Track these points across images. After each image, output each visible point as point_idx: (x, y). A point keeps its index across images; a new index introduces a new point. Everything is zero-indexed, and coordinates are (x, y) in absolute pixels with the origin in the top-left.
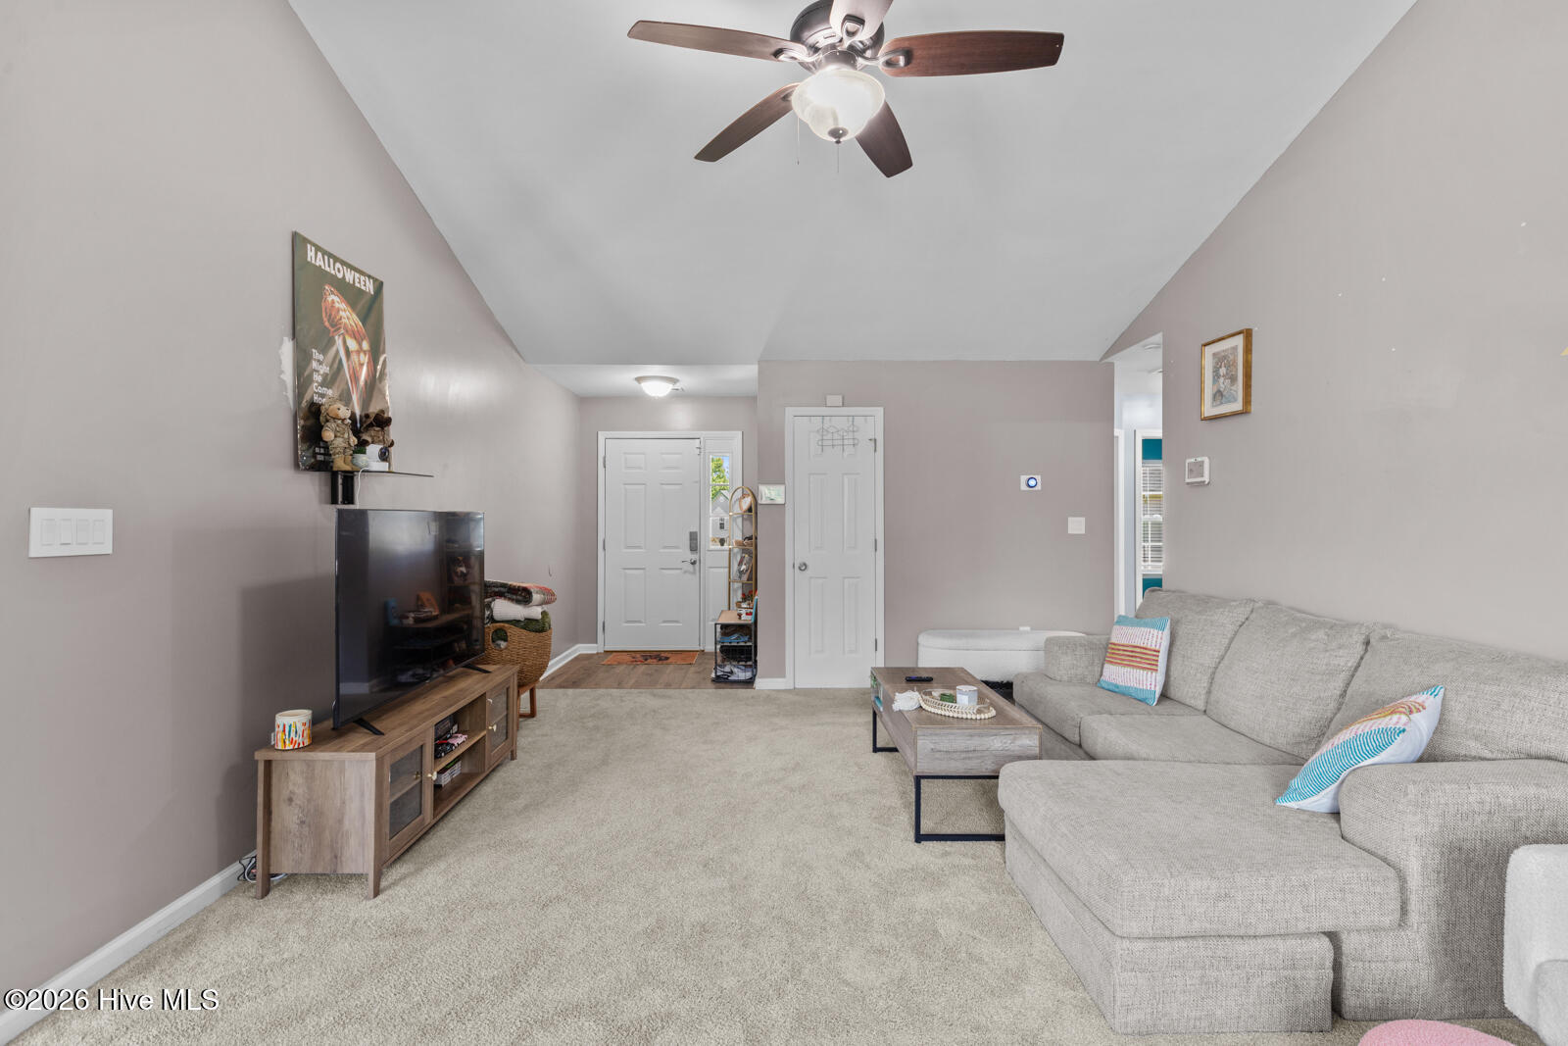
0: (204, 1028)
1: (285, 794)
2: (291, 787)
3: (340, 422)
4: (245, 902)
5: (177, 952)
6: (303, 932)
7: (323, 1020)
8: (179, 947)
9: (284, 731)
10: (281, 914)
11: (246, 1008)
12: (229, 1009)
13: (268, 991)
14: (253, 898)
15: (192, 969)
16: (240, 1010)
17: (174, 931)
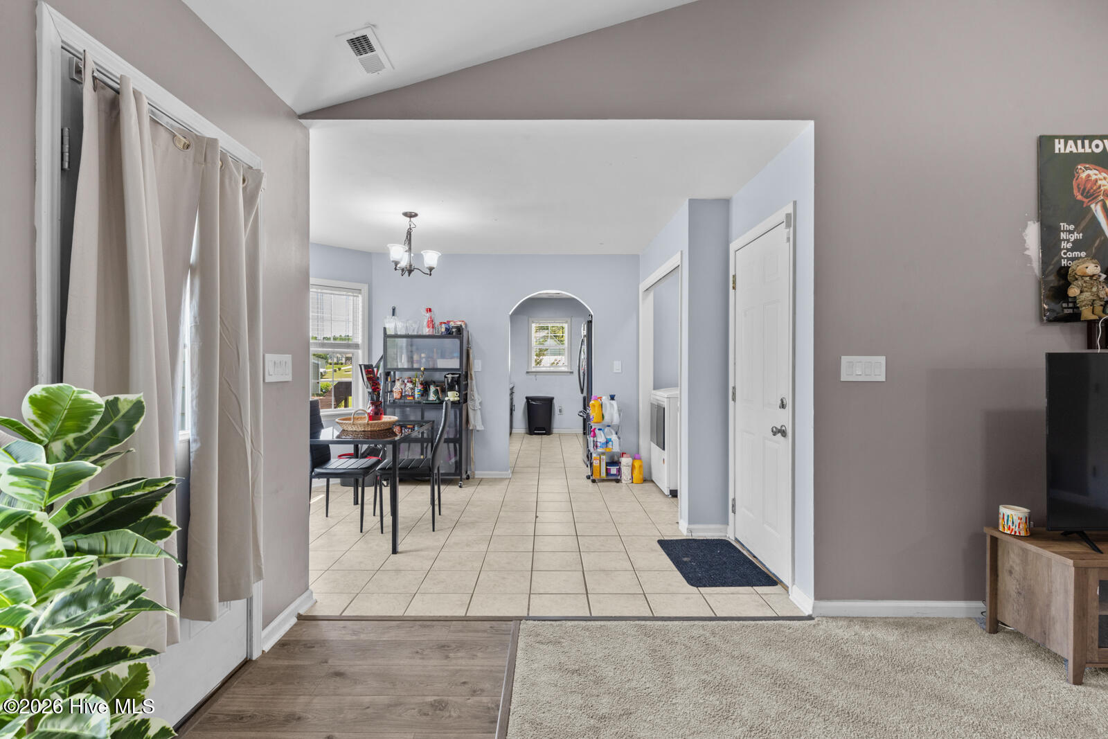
0: (903, 670)
1: (1007, 566)
2: (1011, 563)
3: (1088, 278)
4: (977, 629)
5: (920, 629)
6: (998, 667)
7: (966, 718)
8: (923, 627)
9: (1003, 518)
10: (994, 649)
11: (931, 678)
12: (922, 671)
13: (950, 679)
14: (984, 629)
15: (921, 641)
16: (927, 676)
17: (928, 618)
